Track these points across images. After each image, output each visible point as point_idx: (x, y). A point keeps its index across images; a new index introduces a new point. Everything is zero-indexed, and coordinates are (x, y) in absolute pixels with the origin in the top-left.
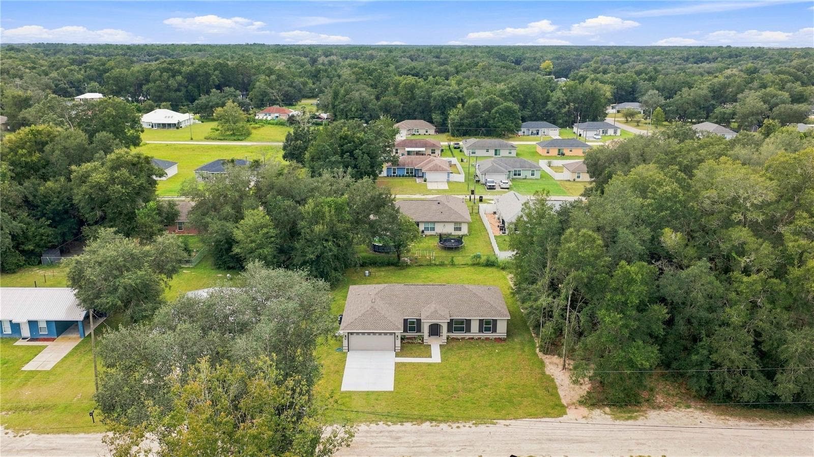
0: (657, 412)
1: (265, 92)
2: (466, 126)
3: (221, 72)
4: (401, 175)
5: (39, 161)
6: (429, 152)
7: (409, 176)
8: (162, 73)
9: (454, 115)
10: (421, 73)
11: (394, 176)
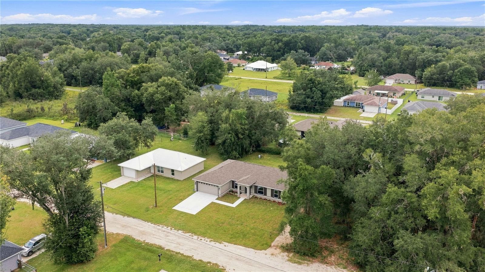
0: (325, 266)
1: (325, 53)
2: (435, 80)
3: (305, 41)
4: (352, 106)
5: (138, 80)
6: (392, 94)
7: (357, 107)
8: (272, 41)
9: (428, 72)
10: (443, 44)
11: (347, 106)
